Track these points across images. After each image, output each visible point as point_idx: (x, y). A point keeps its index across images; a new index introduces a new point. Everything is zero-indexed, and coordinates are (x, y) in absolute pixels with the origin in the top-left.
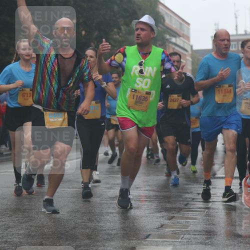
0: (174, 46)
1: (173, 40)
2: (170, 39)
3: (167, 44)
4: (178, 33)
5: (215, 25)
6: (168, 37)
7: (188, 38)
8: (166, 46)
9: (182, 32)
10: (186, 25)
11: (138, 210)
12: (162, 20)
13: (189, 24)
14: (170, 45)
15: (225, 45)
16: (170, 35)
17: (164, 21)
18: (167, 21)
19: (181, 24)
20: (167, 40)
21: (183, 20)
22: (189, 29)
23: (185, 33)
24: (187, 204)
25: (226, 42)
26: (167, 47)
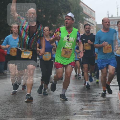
1: (87, 19)
2: (86, 19)
3: (84, 21)
4: (90, 16)
6: (85, 18)
7: (94, 19)
9: (92, 16)
10: (93, 12)
12: (82, 10)
13: (95, 12)
14: (86, 22)
15: (107, 24)
17: (83, 10)
18: (84, 10)
19: (91, 12)
20: (84, 19)
21: (92, 10)
22: (95, 14)
23: (93, 16)
24: (94, 98)
25: (108, 23)
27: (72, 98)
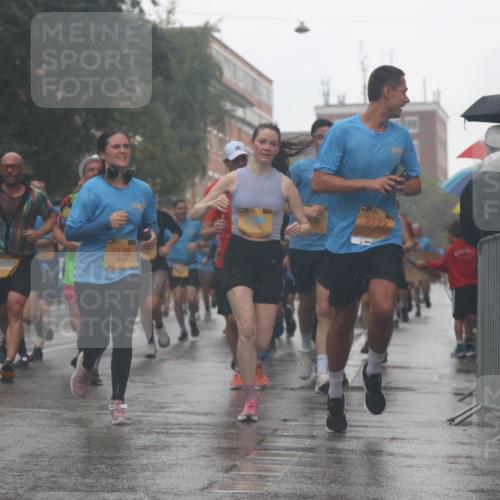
0: (240, 125)
1: (240, 112)
2: (235, 110)
3: (227, 119)
4: (249, 97)
5: (323, 83)
6: (228, 106)
7: (269, 109)
8: (224, 125)
9: (257, 97)
10: (264, 83)
11: (164, 453)
12: (217, 74)
13: (270, 81)
14: (233, 122)
16: (234, 102)
17: (221, 74)
18: (228, 75)
19: (254, 80)
20: (227, 112)
21: (260, 74)
22: (270, 92)
23: (264, 98)
24: (262, 441)
26: (227, 125)
27: (172, 440)
